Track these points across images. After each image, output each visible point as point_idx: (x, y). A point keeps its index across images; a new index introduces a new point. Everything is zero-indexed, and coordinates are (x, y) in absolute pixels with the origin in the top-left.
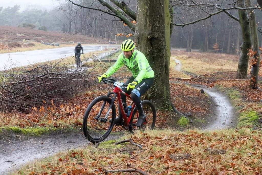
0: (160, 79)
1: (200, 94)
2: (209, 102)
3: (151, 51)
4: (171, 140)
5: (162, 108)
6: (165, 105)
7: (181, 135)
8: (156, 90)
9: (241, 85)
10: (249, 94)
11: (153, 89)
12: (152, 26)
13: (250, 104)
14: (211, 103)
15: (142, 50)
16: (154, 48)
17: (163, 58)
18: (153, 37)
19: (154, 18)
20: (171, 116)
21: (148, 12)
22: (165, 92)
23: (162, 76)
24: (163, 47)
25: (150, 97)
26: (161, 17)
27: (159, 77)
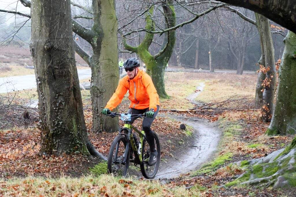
0: (66, 108)
3: (50, 67)
5: (70, 150)
6: (75, 146)
8: (60, 123)
11: (56, 122)
12: (50, 31)
14: (183, 143)
15: (38, 66)
16: (55, 63)
17: (68, 76)
18: (52, 47)
19: (53, 19)
20: (83, 161)
21: (44, 10)
22: (75, 126)
23: (69, 102)
24: (67, 61)
25: (53, 134)
26: (64, 17)
27: (64, 105)
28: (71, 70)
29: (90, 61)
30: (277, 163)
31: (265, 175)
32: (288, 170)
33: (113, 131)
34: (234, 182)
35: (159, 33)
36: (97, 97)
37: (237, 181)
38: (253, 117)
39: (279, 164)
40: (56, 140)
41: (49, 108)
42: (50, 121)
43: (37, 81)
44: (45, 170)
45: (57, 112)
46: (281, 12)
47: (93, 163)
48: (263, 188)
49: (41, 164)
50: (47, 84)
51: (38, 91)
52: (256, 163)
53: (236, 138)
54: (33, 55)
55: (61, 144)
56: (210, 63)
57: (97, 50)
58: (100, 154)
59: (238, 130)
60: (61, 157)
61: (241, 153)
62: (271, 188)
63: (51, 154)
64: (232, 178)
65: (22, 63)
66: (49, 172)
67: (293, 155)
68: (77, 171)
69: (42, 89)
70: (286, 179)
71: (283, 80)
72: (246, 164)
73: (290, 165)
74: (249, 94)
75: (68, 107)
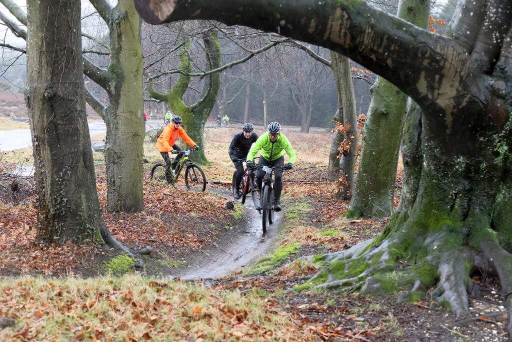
0: (73, 179)
3: (52, 122)
5: (78, 238)
6: (84, 232)
8: (64, 200)
11: (59, 199)
12: (53, 73)
14: (231, 228)
15: (36, 121)
16: (58, 117)
17: (77, 135)
18: (55, 95)
19: (57, 56)
20: (95, 252)
21: (44, 44)
22: (84, 204)
23: (77, 172)
24: (76, 114)
25: (54, 215)
26: (72, 53)
27: (70, 174)
28: (80, 127)
29: (104, 113)
30: (364, 260)
31: (347, 276)
32: (380, 270)
33: (135, 212)
34: (305, 285)
35: (199, 75)
36: (114, 163)
37: (309, 283)
38: (325, 192)
39: (367, 261)
40: (58, 224)
41: (49, 179)
42: (50, 198)
43: (34, 141)
44: (43, 264)
45: (61, 185)
46: (374, 54)
47: (109, 256)
48: (345, 294)
49: (37, 256)
50: (46, 146)
51: (34, 155)
52: (334, 258)
53: (302, 221)
54: (29, 105)
55: (65, 228)
56: (265, 116)
57: (115, 99)
58: (119, 243)
59: (305, 210)
60: (65, 248)
61: (311, 243)
62: (356, 294)
63: (52, 243)
64: (302, 279)
65: (7, 112)
66: (49, 267)
67: (387, 249)
68: (87, 266)
69: (40, 153)
70: (377, 281)
71: (369, 144)
72: (320, 259)
73: (382, 262)
74: (319, 160)
75: (75, 178)
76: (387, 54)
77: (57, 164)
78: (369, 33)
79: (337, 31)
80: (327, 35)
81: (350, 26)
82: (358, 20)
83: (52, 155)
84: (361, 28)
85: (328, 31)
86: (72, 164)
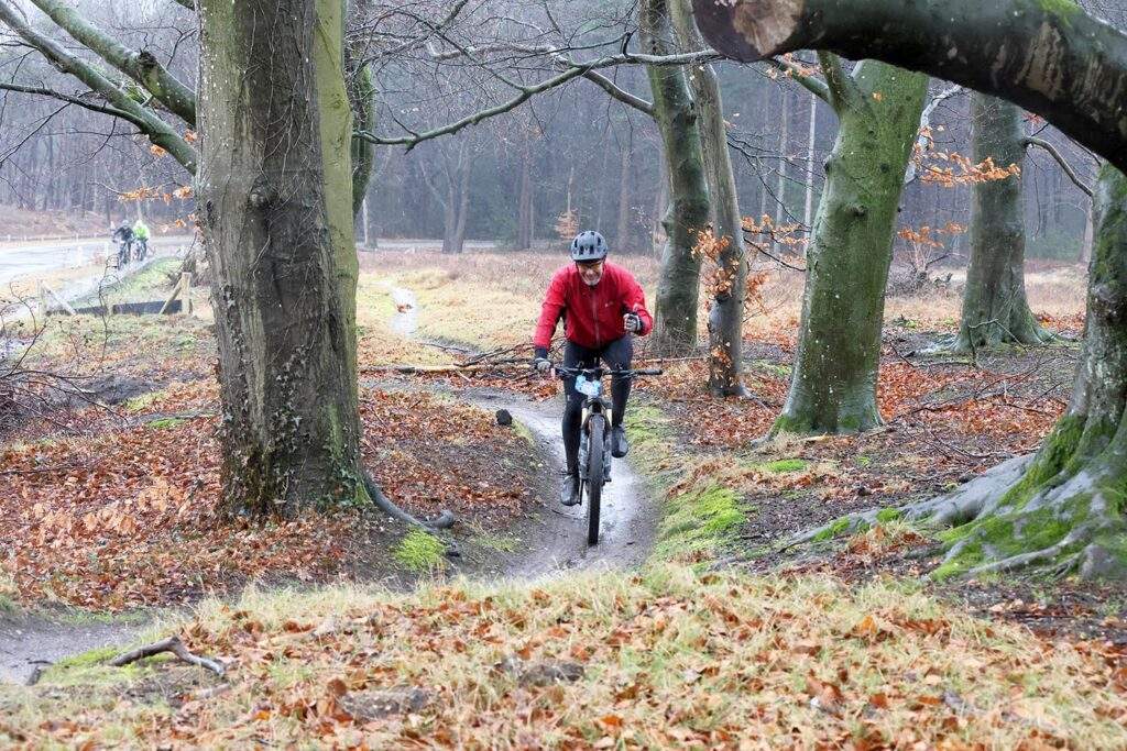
0: (311, 375)
1: (495, 430)
2: (532, 464)
3: (265, 256)
4: (351, 633)
5: (325, 499)
6: (337, 487)
7: (398, 610)
8: (294, 422)
9: (669, 381)
10: (707, 420)
11: (284, 418)
12: (266, 152)
13: (709, 459)
15: (229, 255)
16: (279, 245)
17: (318, 282)
18: (274, 198)
19: (275, 116)
20: (368, 528)
21: (247, 90)
22: (335, 427)
23: (318, 361)
24: (315, 237)
25: (273, 455)
26: (304, 108)
27: (304, 366)
28: (323, 264)
40: (282, 472)
41: (260, 377)
42: (263, 418)
43: (225, 299)
45: (286, 390)
46: (1099, 109)
47: (395, 535)
48: (1051, 580)
50: (255, 307)
55: (297, 481)
60: (304, 522)
62: (1074, 579)
63: (269, 512)
69: (238, 322)
70: (1109, 553)
75: (315, 374)
76: (1120, 109)
77: (278, 348)
78: (1094, 69)
79: (1042, 67)
80: (1021, 75)
81: (1065, 56)
82: (1079, 45)
83: (267, 327)
84: (1082, 60)
85: (1026, 67)
86: (309, 343)
